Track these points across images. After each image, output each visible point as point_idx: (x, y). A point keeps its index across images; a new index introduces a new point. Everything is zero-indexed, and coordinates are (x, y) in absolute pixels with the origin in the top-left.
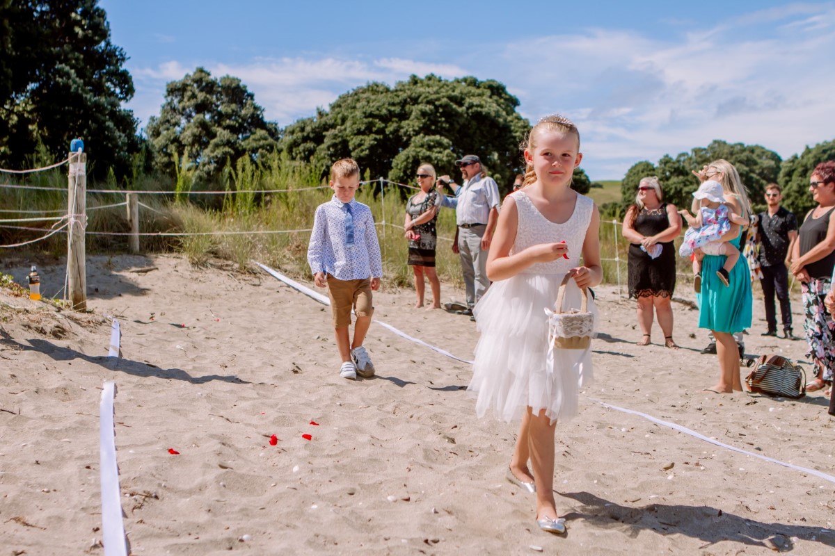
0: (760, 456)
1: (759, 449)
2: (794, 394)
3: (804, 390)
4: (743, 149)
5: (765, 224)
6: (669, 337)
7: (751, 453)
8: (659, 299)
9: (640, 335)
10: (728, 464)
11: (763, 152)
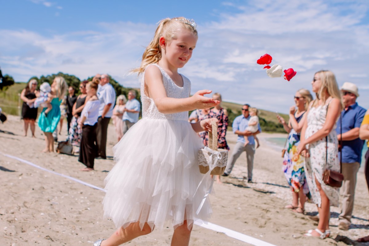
0: (54, 172)
1: (54, 170)
2: (70, 154)
3: (74, 153)
4: (68, 75)
5: (69, 99)
6: (33, 134)
7: (50, 171)
8: (31, 121)
9: (23, 133)
10: (42, 175)
11: (75, 78)
